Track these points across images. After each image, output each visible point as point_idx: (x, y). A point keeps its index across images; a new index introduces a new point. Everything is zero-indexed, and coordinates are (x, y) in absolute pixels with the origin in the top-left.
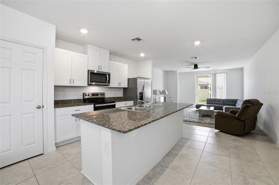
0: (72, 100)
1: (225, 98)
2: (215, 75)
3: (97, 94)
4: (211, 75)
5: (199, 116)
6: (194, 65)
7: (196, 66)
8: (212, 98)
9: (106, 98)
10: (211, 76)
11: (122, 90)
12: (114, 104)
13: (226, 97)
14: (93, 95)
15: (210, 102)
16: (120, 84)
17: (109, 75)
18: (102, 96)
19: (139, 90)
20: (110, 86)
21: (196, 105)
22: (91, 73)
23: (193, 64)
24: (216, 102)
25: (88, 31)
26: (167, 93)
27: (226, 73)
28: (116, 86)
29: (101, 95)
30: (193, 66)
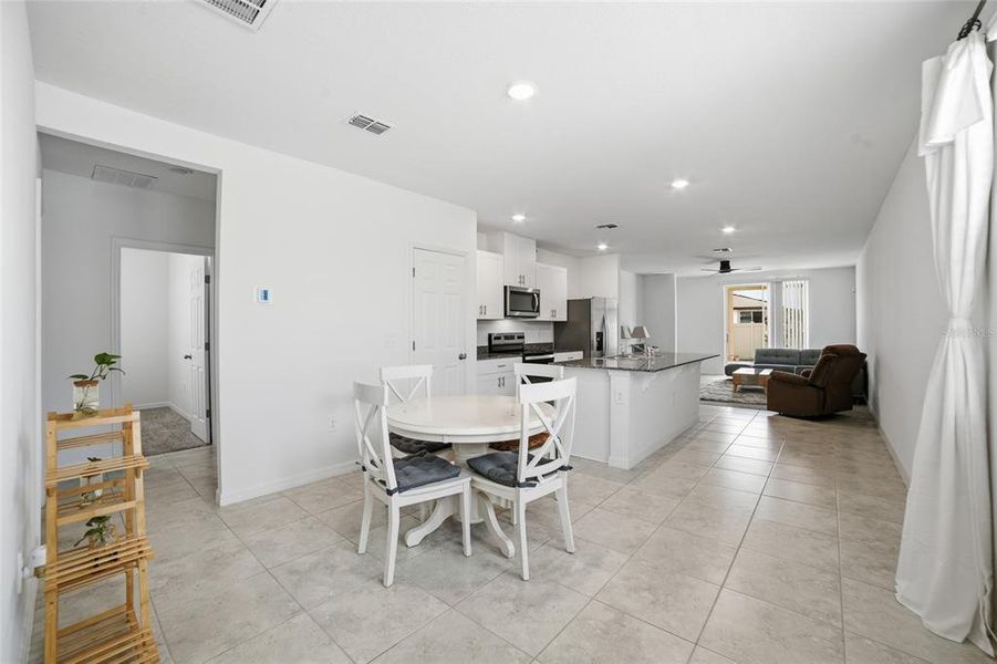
1: (808, 348)
2: (778, 283)
4: (769, 286)
5: (735, 391)
6: (722, 263)
7: (725, 266)
8: (770, 347)
9: (528, 344)
10: (769, 288)
11: (552, 326)
12: (551, 356)
13: (811, 345)
15: (763, 358)
16: (553, 313)
17: (538, 295)
18: (520, 341)
19: (596, 328)
20: (538, 319)
21: (725, 365)
22: (511, 292)
23: (716, 260)
24: (780, 359)
26: (647, 335)
27: (809, 279)
28: (547, 318)
29: (519, 338)
30: (718, 266)
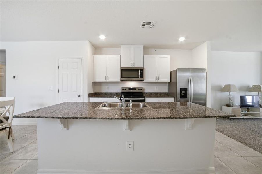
0: (112, 93)
3: (134, 89)
9: (146, 93)
14: (130, 89)
16: (157, 78)
17: (142, 70)
18: (140, 91)
19: (179, 85)
20: (144, 81)
22: (122, 70)
25: (105, 36)
28: (154, 80)
29: (139, 89)
